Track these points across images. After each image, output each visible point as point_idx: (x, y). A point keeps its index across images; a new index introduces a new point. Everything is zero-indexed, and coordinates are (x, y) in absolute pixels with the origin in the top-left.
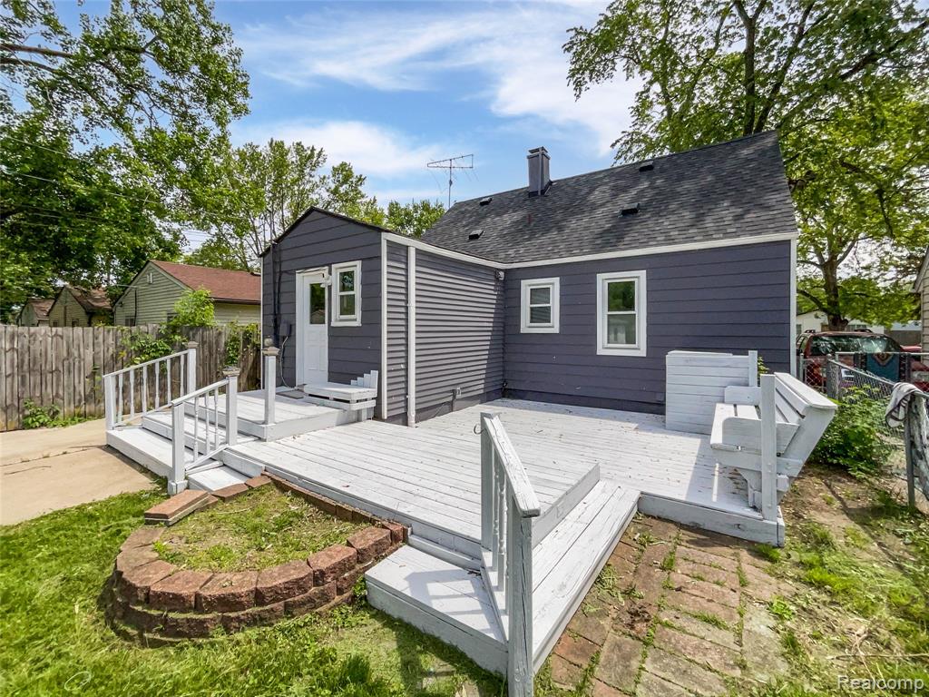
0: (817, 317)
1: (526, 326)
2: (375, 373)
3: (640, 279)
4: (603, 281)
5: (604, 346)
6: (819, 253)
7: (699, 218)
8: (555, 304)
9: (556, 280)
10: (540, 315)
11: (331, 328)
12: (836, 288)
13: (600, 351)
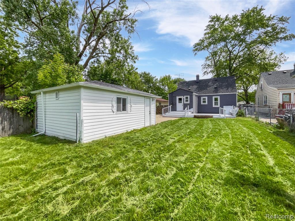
0: (243, 102)
1: (202, 103)
2: (192, 108)
3: (219, 97)
4: (214, 97)
5: (214, 106)
6: (244, 87)
7: (227, 89)
8: (207, 100)
9: (207, 97)
10: (204, 102)
11: (184, 104)
12: (247, 95)
13: (213, 107)
